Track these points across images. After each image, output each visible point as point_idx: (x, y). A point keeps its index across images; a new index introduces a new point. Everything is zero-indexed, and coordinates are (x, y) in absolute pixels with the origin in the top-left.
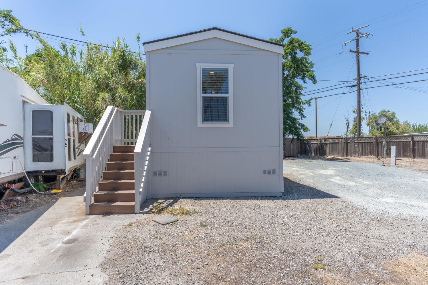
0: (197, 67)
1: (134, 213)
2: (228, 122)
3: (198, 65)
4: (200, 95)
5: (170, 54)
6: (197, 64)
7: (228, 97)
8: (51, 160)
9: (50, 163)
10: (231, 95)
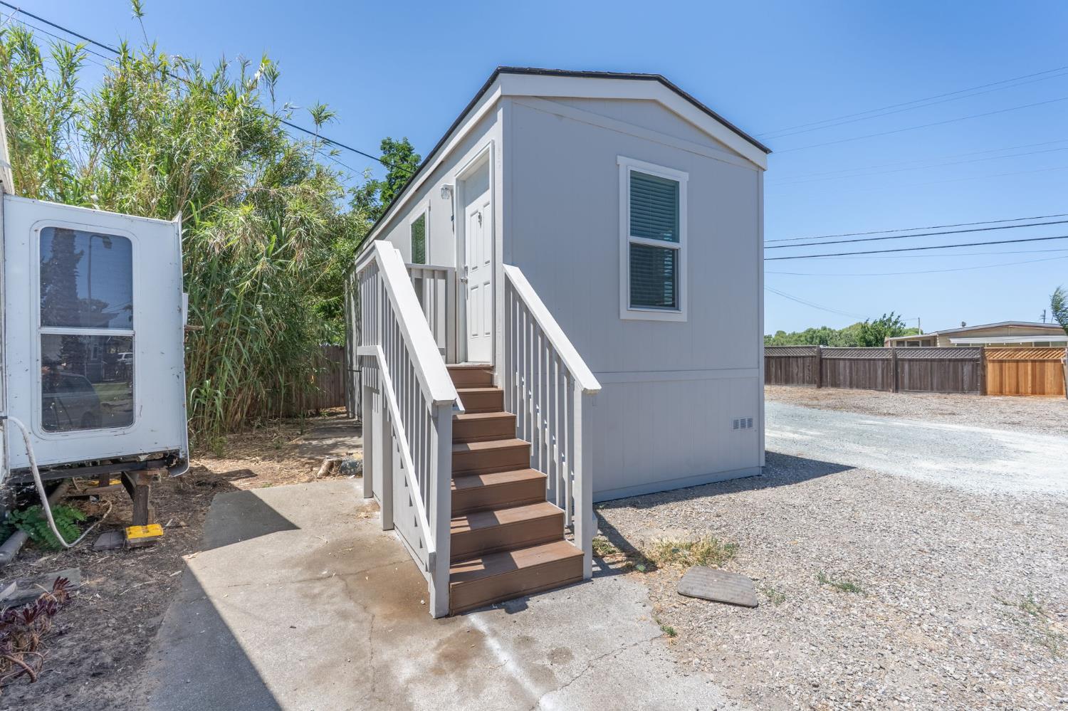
0: (618, 165)
1: (580, 580)
2: (678, 309)
3: (622, 160)
4: (626, 238)
5: (562, 116)
6: (619, 158)
7: (678, 250)
8: (126, 418)
9: (119, 430)
10: (682, 246)
